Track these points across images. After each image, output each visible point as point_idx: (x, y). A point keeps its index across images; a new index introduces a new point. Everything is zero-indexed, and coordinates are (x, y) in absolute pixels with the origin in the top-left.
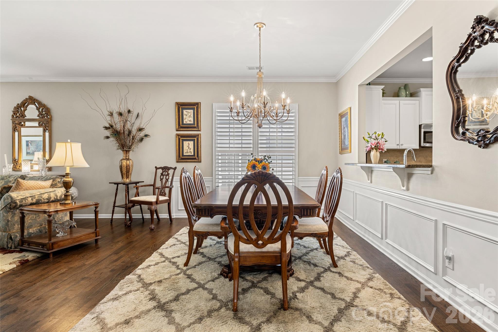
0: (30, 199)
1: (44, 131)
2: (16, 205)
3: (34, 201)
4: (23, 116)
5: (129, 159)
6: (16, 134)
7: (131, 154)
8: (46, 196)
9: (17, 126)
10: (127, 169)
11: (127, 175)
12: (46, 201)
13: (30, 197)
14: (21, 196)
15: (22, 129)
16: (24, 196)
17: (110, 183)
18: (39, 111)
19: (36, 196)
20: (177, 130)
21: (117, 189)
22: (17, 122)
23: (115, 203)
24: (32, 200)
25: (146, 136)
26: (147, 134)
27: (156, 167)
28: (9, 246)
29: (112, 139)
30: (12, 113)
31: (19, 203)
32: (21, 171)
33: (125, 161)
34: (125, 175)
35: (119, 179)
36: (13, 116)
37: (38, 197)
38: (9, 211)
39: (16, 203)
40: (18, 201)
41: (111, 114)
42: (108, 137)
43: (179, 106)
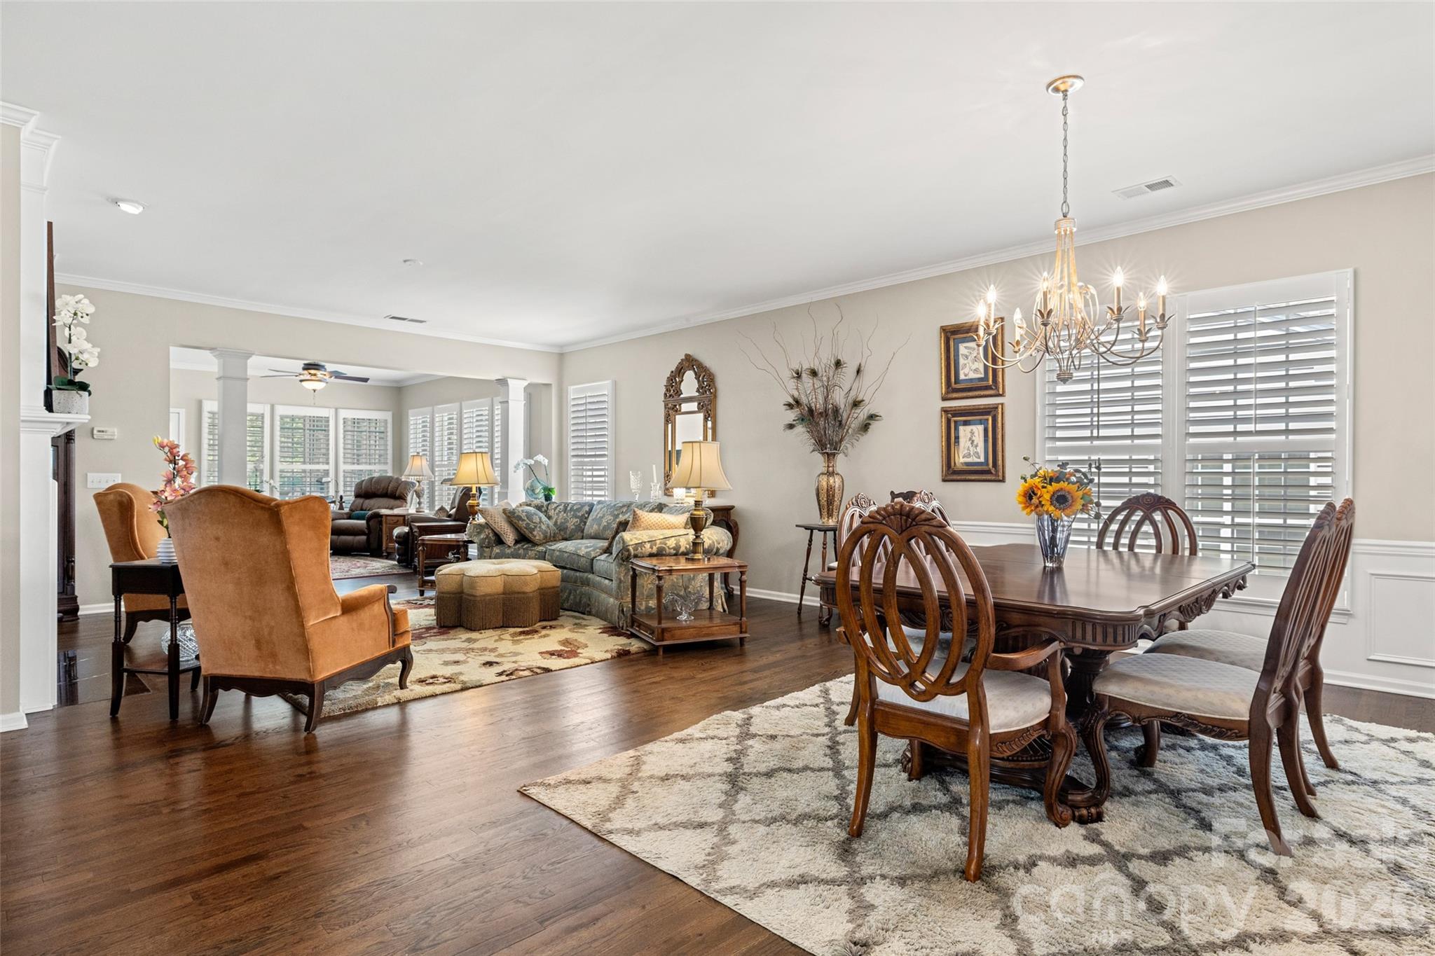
0: (648, 546)
1: (706, 419)
2: (629, 555)
3: (655, 550)
4: (679, 392)
5: (833, 472)
6: (670, 425)
7: (840, 462)
8: (671, 543)
9: (670, 412)
10: (828, 496)
11: (828, 510)
12: (673, 552)
13: (649, 542)
14: (636, 538)
15: (677, 417)
16: (640, 539)
17: (797, 526)
18: (699, 381)
19: (658, 542)
20: (944, 399)
21: (810, 541)
22: (670, 405)
23: (806, 570)
24: (651, 548)
25: (872, 417)
26: (872, 412)
27: (892, 493)
28: (621, 625)
29: (800, 429)
30: (664, 390)
31: (632, 552)
32: (672, 496)
33: (825, 478)
34: (826, 510)
35: (815, 519)
36: (665, 394)
37: (660, 543)
38: (622, 564)
39: (628, 550)
40: (631, 548)
41: (798, 374)
42: (791, 426)
43: (949, 334)
